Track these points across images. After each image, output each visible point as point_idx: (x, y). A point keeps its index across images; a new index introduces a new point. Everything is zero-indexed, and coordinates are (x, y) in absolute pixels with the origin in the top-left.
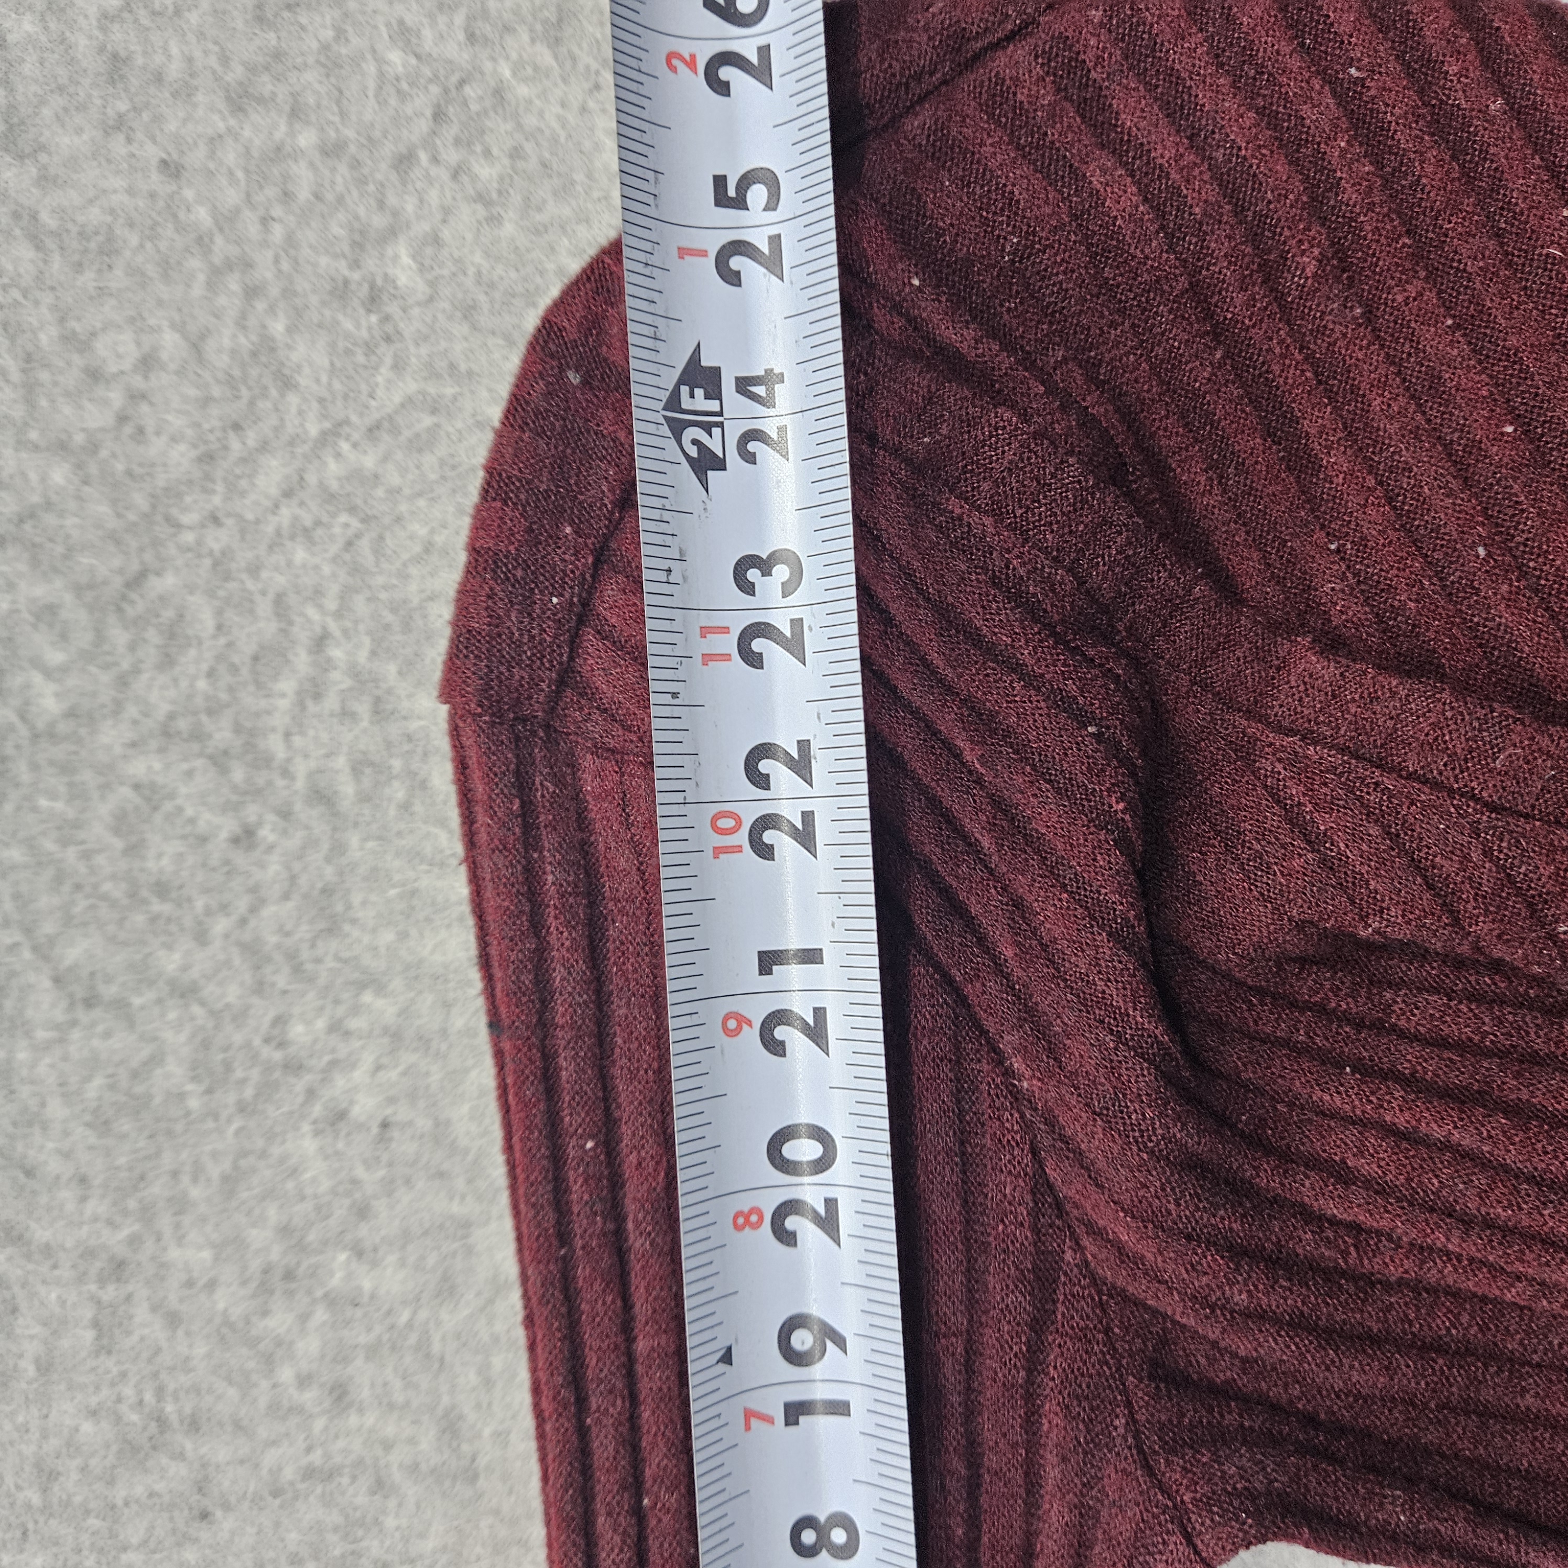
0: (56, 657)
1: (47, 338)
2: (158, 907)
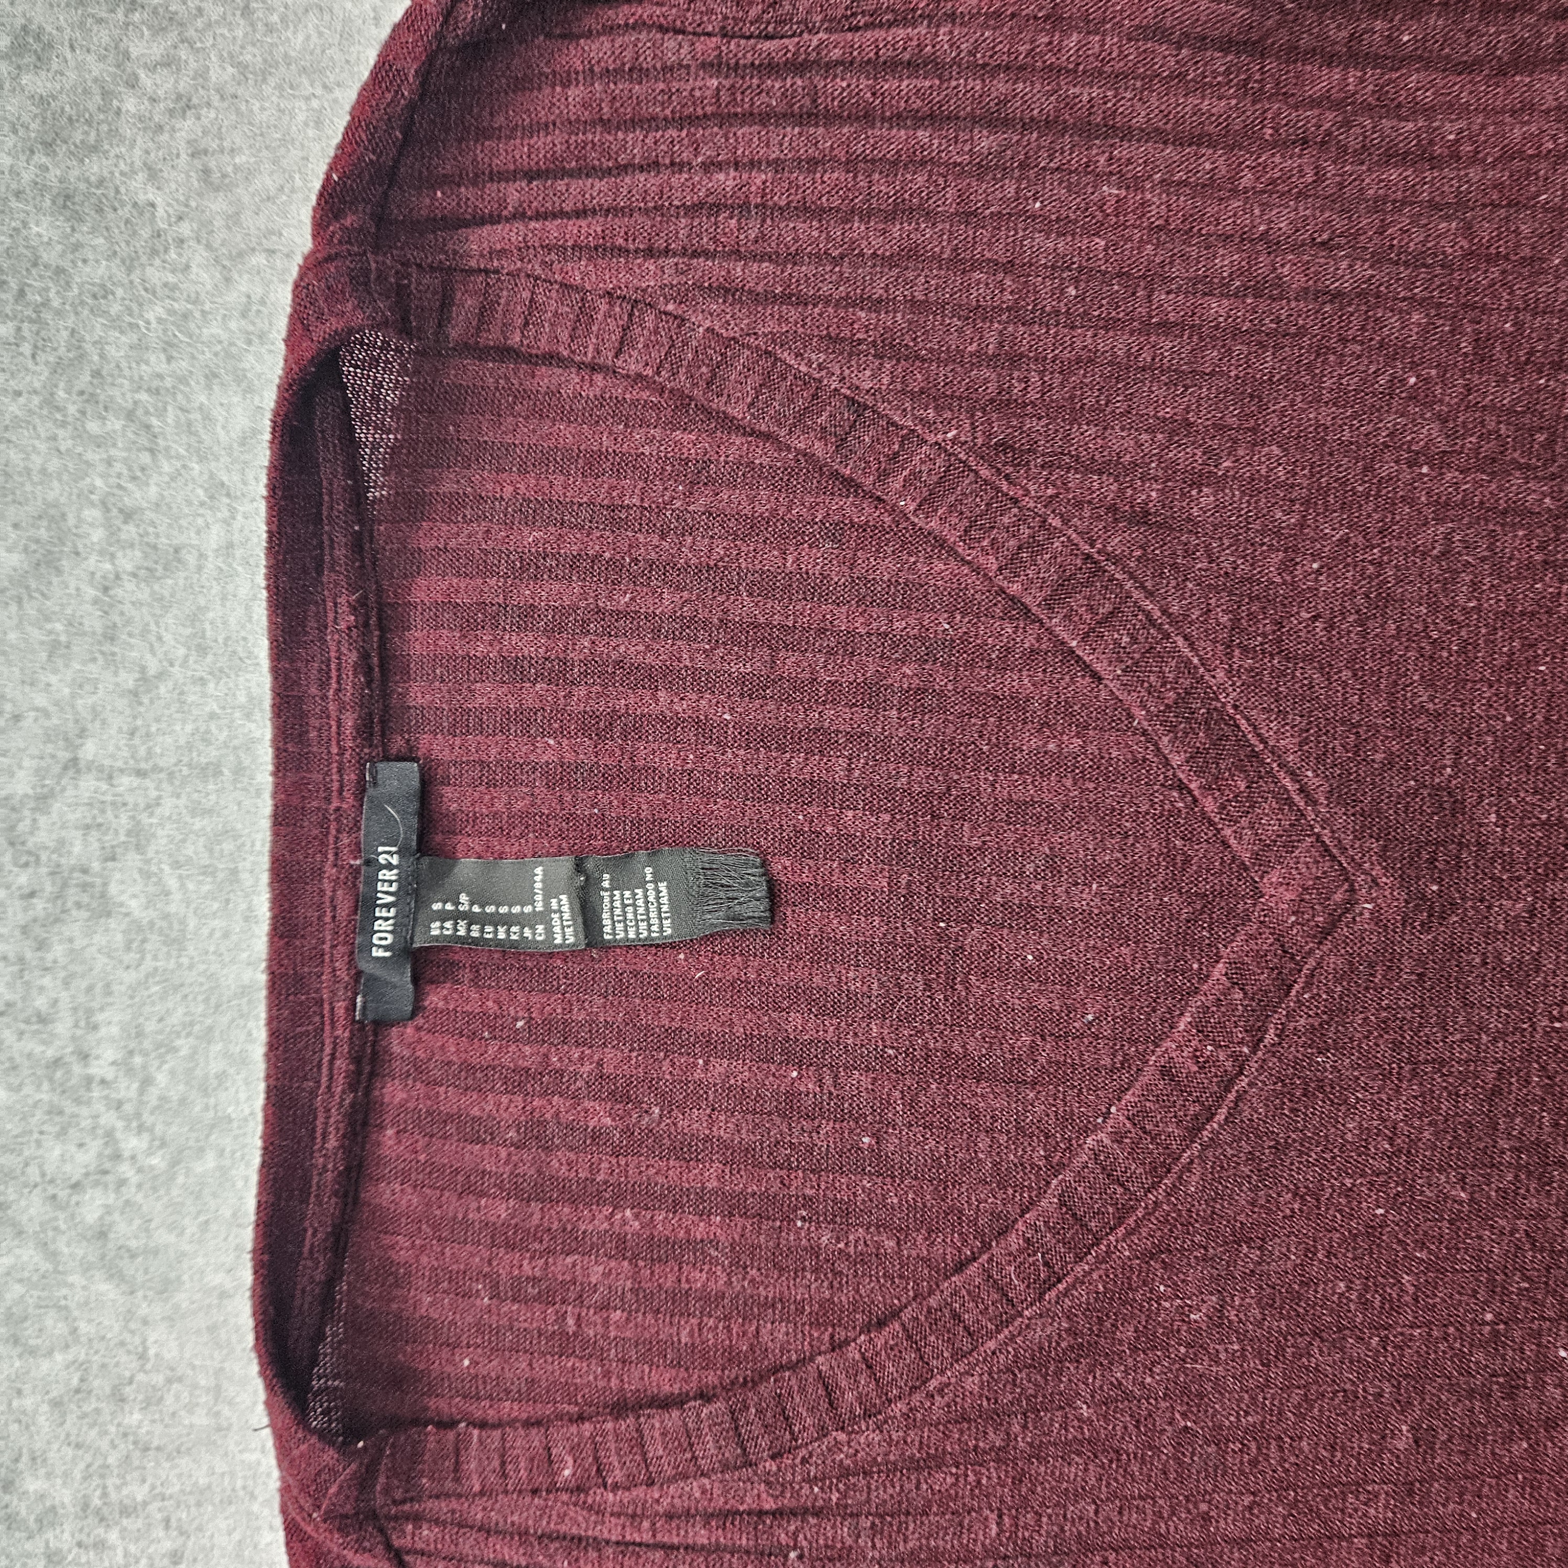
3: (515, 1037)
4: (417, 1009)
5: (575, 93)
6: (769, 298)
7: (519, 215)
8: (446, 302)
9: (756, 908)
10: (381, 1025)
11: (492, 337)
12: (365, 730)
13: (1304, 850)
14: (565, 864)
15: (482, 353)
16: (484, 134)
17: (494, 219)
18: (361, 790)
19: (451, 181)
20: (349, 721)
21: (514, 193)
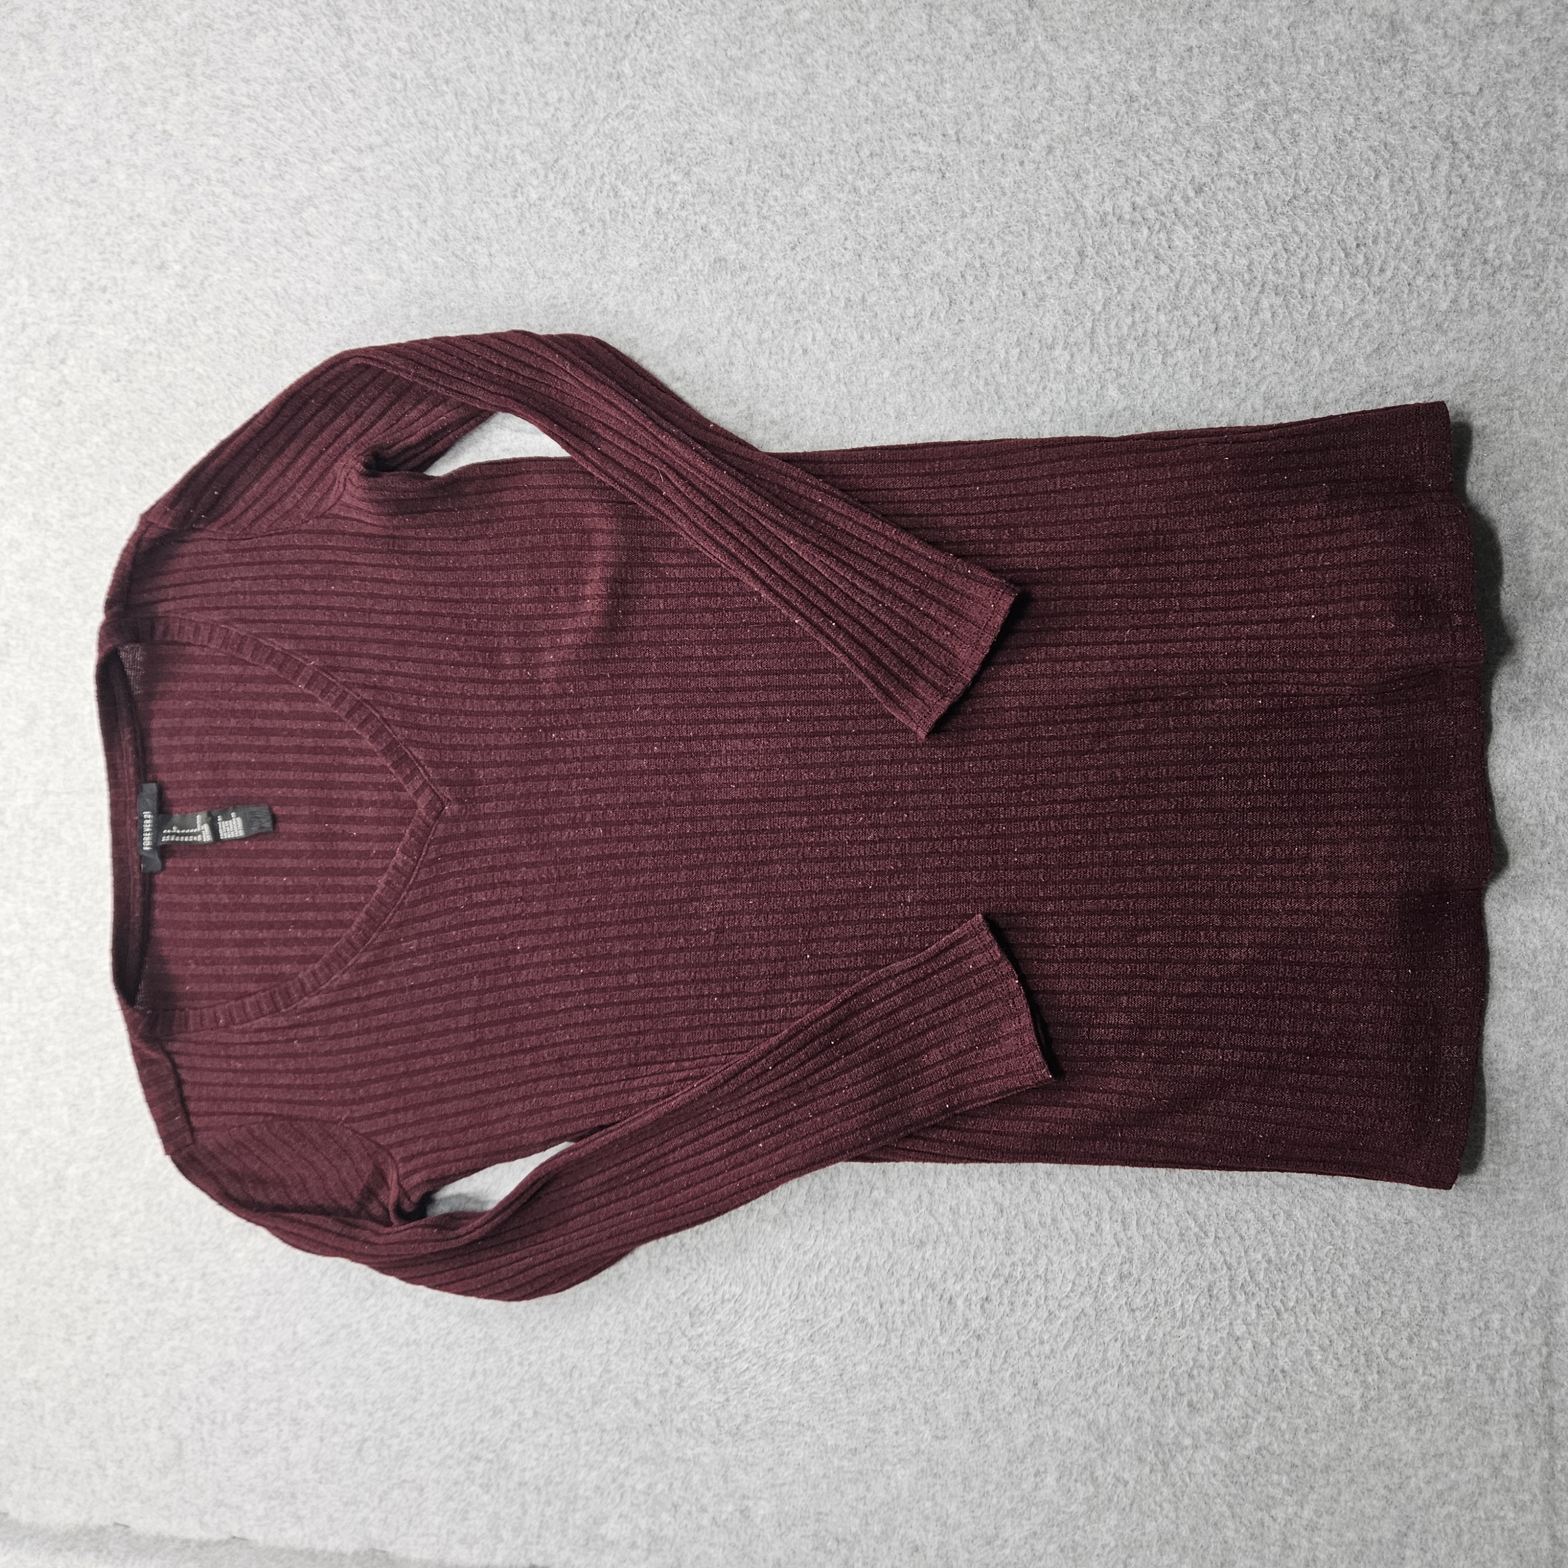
0: (535, 182)
1: (535, 95)
2: (561, 251)
3: (195, 874)
4: (164, 868)
5: (186, 560)
6: (254, 621)
7: (174, 599)
8: (153, 628)
9: (268, 825)
10: (152, 875)
11: (169, 638)
12: (137, 773)
13: (427, 791)
14: (205, 814)
15: (168, 643)
16: (159, 574)
17: (166, 600)
18: (137, 793)
19: (150, 591)
20: (132, 770)
21: (171, 592)
